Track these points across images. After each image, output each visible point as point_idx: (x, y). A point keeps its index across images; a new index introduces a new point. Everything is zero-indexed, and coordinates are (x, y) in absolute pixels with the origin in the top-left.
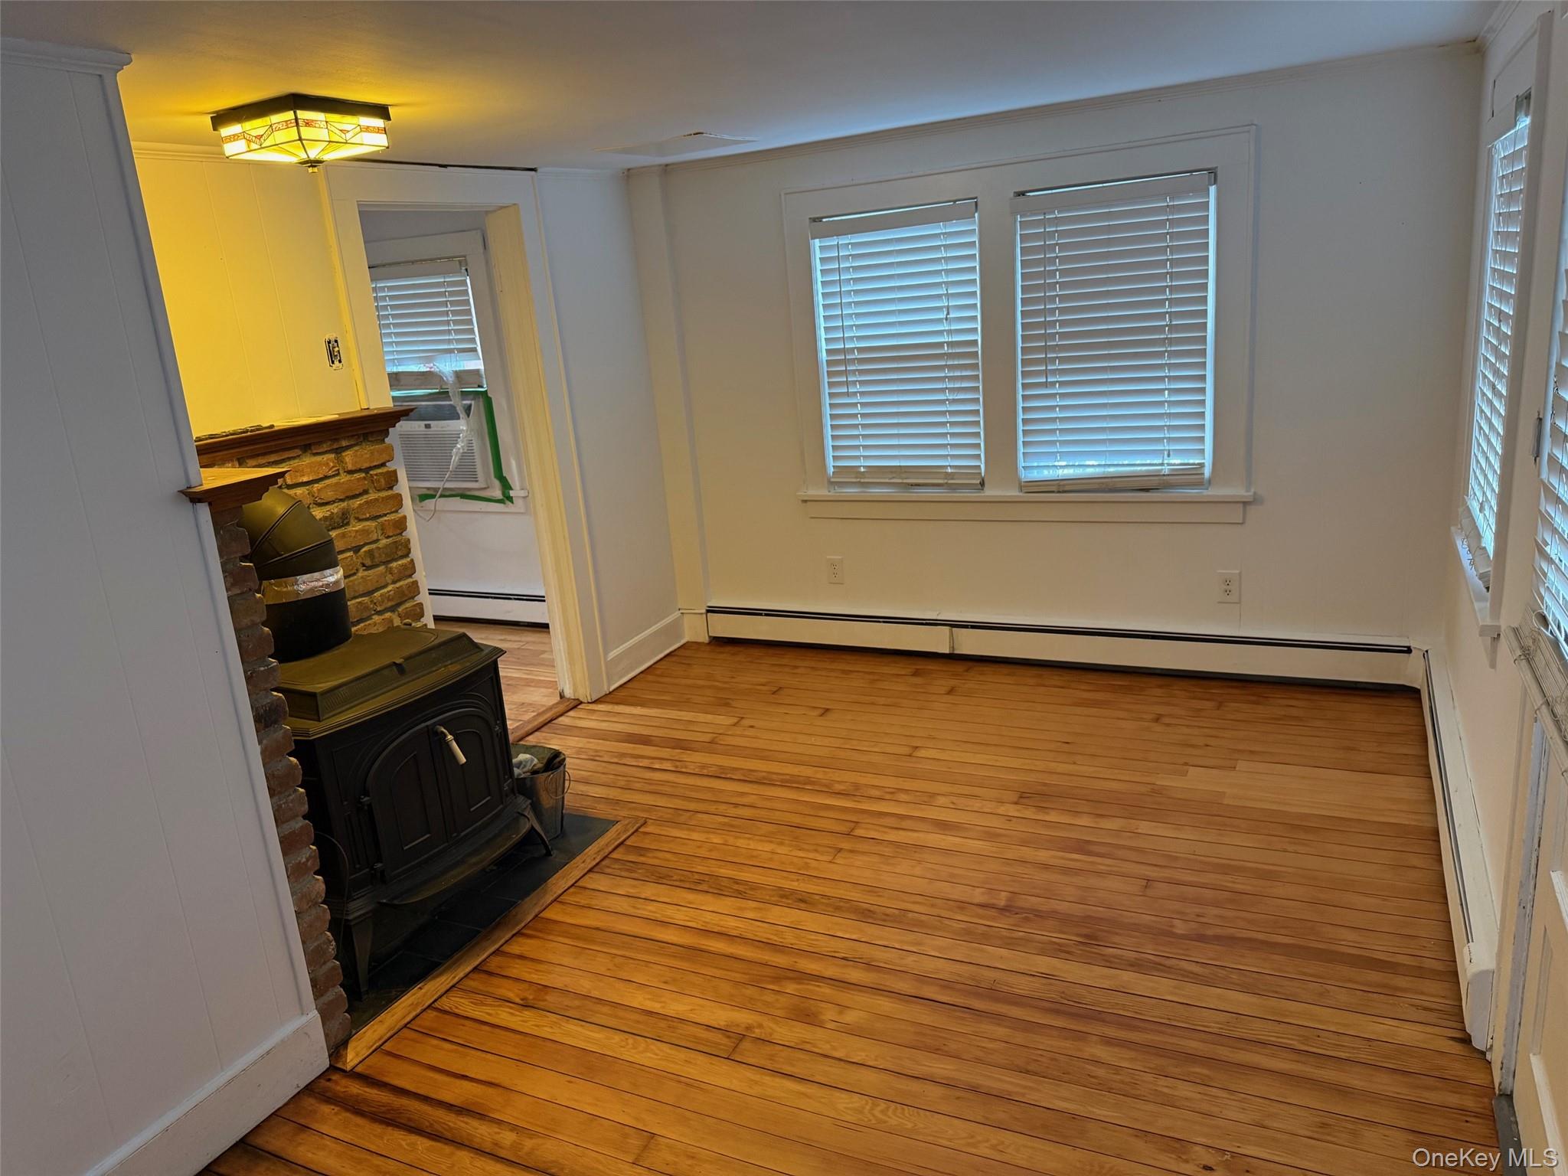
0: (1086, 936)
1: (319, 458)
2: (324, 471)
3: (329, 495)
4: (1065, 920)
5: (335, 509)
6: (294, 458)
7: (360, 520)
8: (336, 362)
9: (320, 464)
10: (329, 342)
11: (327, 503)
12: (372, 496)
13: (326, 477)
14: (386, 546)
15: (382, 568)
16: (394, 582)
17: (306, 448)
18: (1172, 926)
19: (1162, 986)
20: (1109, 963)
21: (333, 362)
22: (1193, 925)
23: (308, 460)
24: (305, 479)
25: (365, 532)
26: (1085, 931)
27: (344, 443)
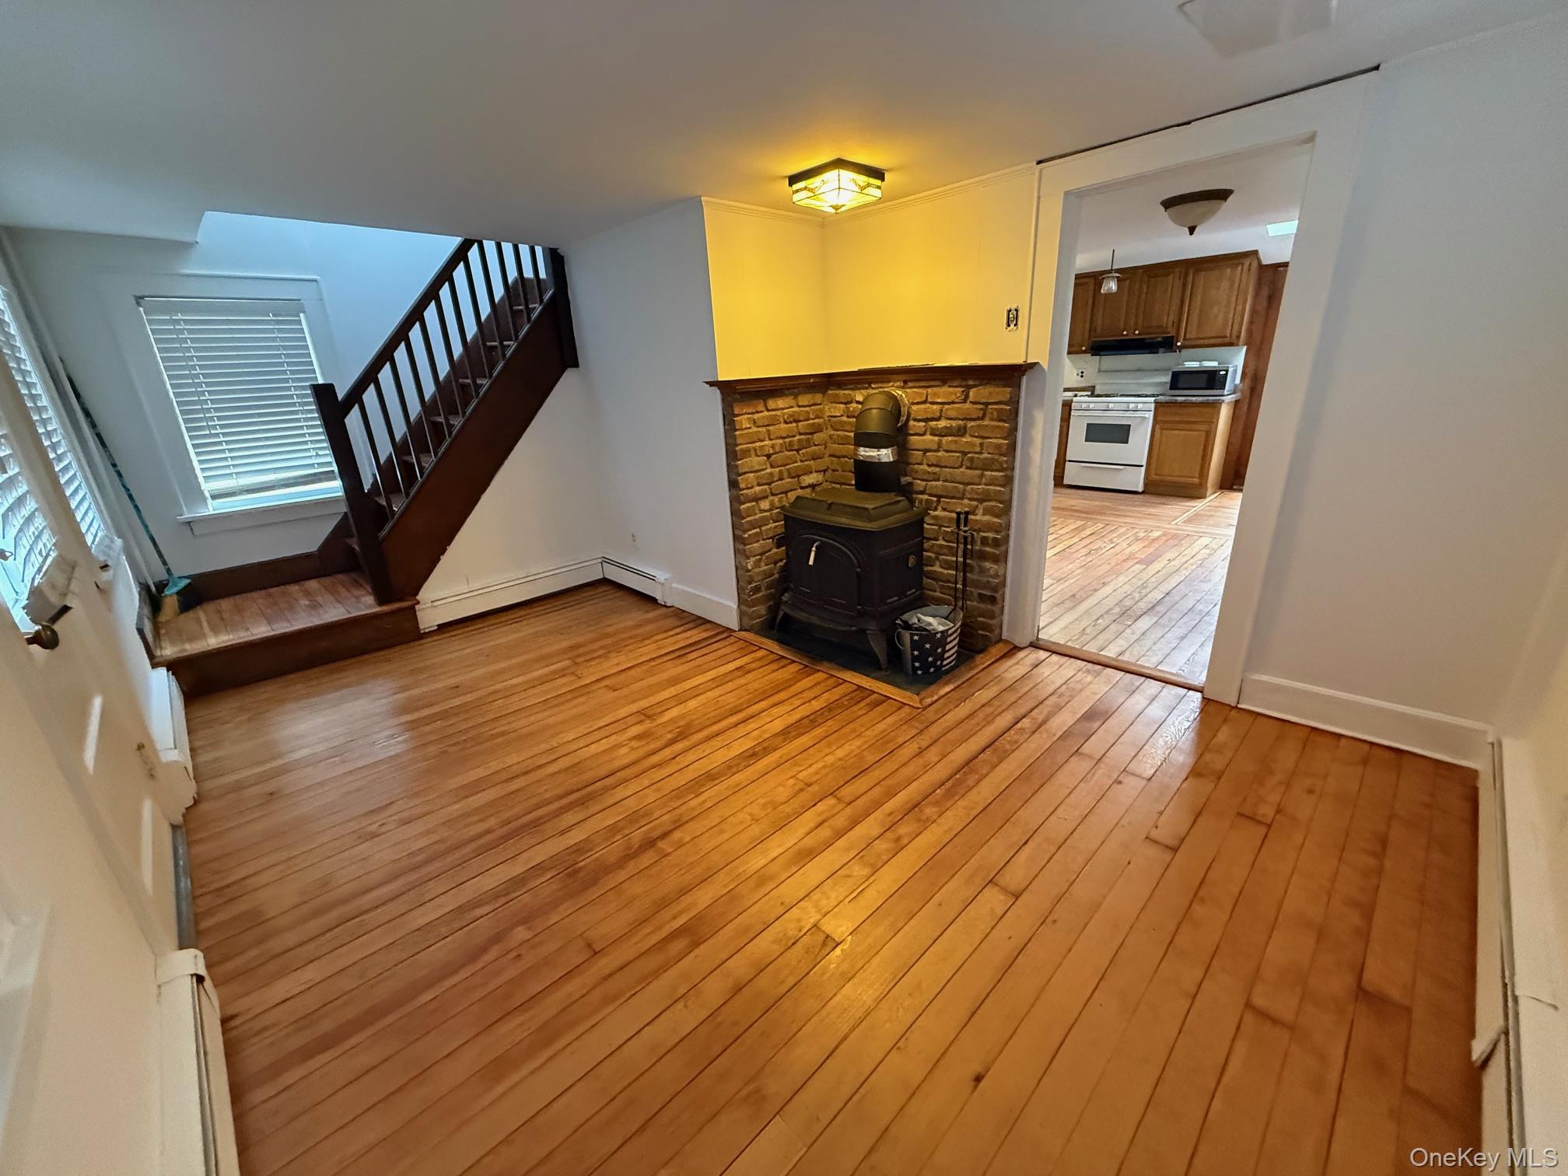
0: (576, 872)
1: (951, 389)
2: (953, 398)
3: (952, 414)
4: (605, 870)
5: (954, 423)
6: (936, 386)
7: (972, 436)
8: (1012, 326)
9: (951, 393)
10: (1010, 311)
11: (951, 419)
12: (986, 422)
13: (953, 403)
14: (986, 459)
15: (978, 472)
16: (986, 485)
17: (944, 382)
18: (529, 928)
19: (488, 882)
20: (539, 869)
21: (1009, 326)
22: (513, 943)
23: (945, 389)
24: (939, 400)
25: (973, 444)
26: (582, 874)
27: (971, 382)
